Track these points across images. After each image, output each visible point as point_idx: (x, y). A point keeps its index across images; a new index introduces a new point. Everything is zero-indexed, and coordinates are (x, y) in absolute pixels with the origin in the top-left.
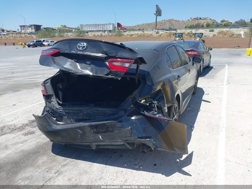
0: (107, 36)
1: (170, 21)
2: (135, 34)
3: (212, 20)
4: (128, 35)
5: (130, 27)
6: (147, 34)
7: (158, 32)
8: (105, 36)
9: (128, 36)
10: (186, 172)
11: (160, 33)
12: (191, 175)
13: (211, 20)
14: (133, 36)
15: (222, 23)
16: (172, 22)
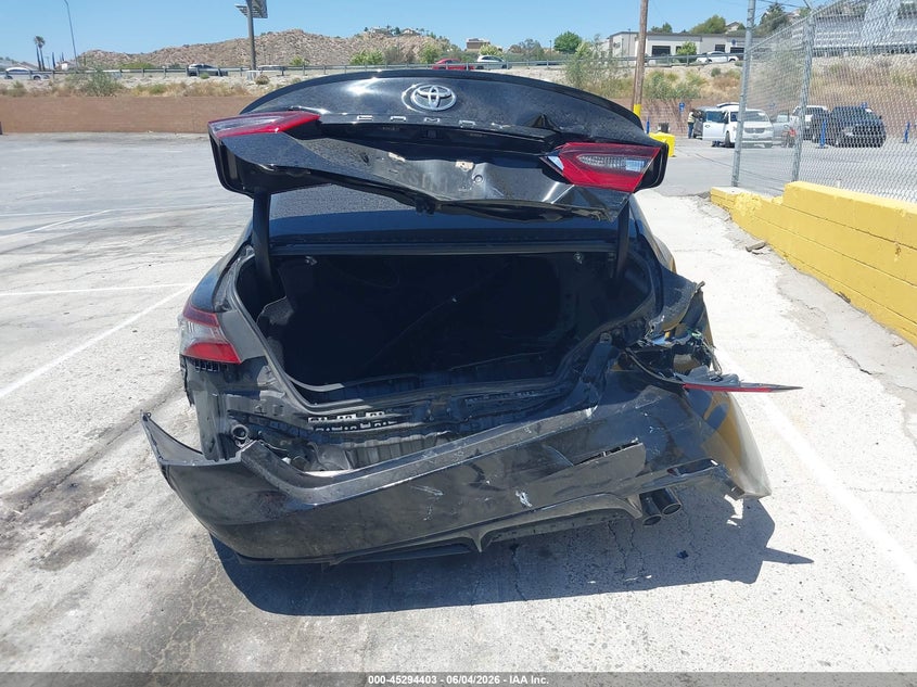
0: (46, 93)
1: (292, 37)
2: (173, 86)
3: (438, 37)
4: (140, 89)
5: (131, 56)
6: (221, 85)
7: (262, 77)
8: (36, 94)
9: (146, 94)
10: (789, 555)
11: (271, 82)
12: (810, 561)
13: (434, 37)
14: (165, 95)
15: (470, 50)
16: (299, 43)
